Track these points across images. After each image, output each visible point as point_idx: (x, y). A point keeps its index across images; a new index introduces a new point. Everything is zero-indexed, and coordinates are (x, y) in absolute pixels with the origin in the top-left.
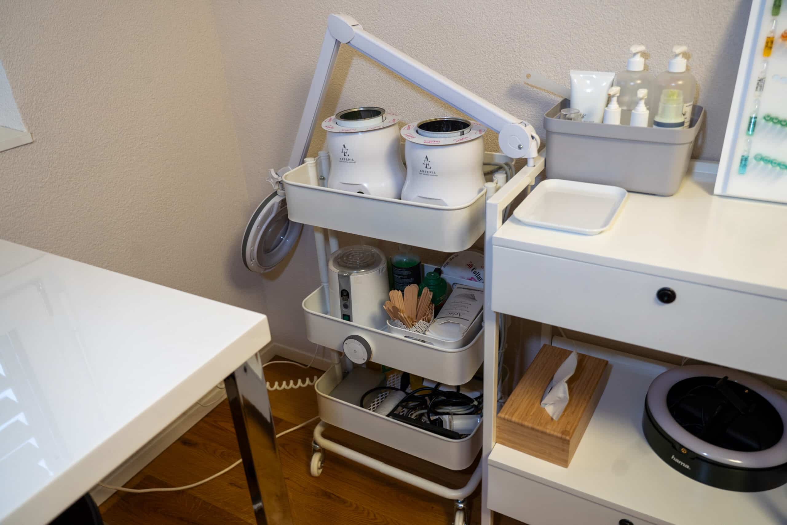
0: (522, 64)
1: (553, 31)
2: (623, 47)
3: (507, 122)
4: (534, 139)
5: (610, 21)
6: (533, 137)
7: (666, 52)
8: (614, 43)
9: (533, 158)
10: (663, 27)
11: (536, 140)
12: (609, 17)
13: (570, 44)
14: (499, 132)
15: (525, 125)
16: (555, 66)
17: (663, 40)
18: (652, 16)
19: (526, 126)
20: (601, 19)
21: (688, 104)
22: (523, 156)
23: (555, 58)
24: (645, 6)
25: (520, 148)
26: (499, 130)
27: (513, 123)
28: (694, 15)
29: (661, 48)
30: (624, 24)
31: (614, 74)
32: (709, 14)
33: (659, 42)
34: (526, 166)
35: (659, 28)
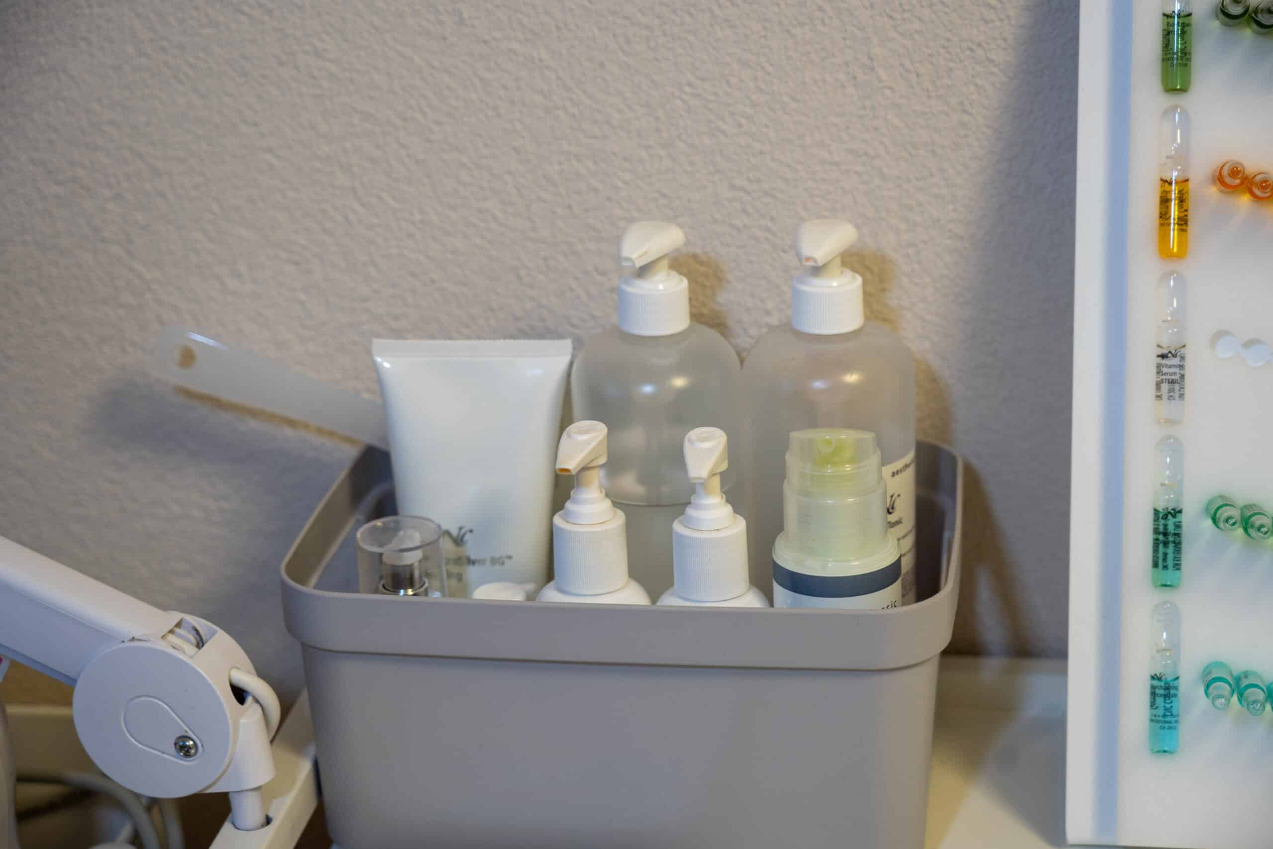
0: (149, 296)
1: (270, 150)
2: (586, 210)
3: (101, 634)
4: (249, 700)
5: (512, 102)
6: (240, 694)
7: (768, 229)
8: (544, 195)
9: (258, 788)
10: (740, 125)
11: (257, 701)
12: (506, 88)
13: (356, 206)
14: (74, 681)
15: (192, 637)
16: (302, 296)
17: (749, 180)
18: (690, 85)
19: (200, 643)
20: (474, 97)
21: (898, 465)
22: (206, 784)
23: (297, 264)
24: (652, 44)
25: (184, 748)
26: (72, 674)
27: (133, 639)
28: (855, 78)
29: (744, 211)
30: (574, 116)
31: (567, 345)
32: (918, 75)
33: (733, 187)
34: (227, 829)
35: (723, 132)
